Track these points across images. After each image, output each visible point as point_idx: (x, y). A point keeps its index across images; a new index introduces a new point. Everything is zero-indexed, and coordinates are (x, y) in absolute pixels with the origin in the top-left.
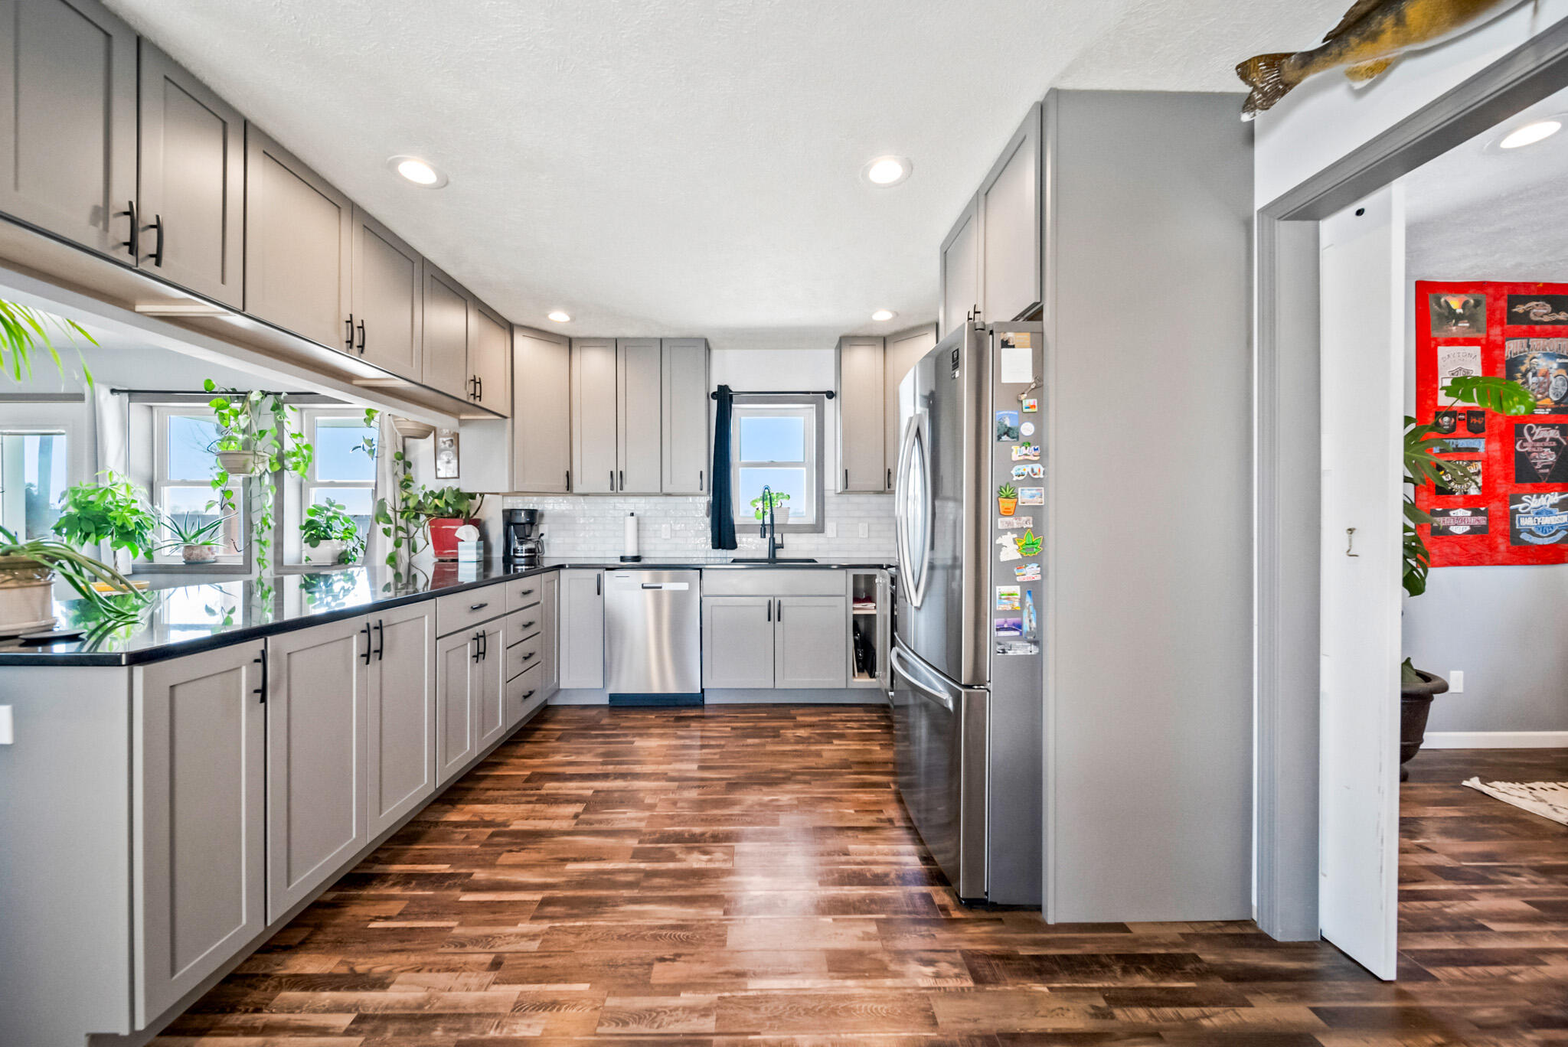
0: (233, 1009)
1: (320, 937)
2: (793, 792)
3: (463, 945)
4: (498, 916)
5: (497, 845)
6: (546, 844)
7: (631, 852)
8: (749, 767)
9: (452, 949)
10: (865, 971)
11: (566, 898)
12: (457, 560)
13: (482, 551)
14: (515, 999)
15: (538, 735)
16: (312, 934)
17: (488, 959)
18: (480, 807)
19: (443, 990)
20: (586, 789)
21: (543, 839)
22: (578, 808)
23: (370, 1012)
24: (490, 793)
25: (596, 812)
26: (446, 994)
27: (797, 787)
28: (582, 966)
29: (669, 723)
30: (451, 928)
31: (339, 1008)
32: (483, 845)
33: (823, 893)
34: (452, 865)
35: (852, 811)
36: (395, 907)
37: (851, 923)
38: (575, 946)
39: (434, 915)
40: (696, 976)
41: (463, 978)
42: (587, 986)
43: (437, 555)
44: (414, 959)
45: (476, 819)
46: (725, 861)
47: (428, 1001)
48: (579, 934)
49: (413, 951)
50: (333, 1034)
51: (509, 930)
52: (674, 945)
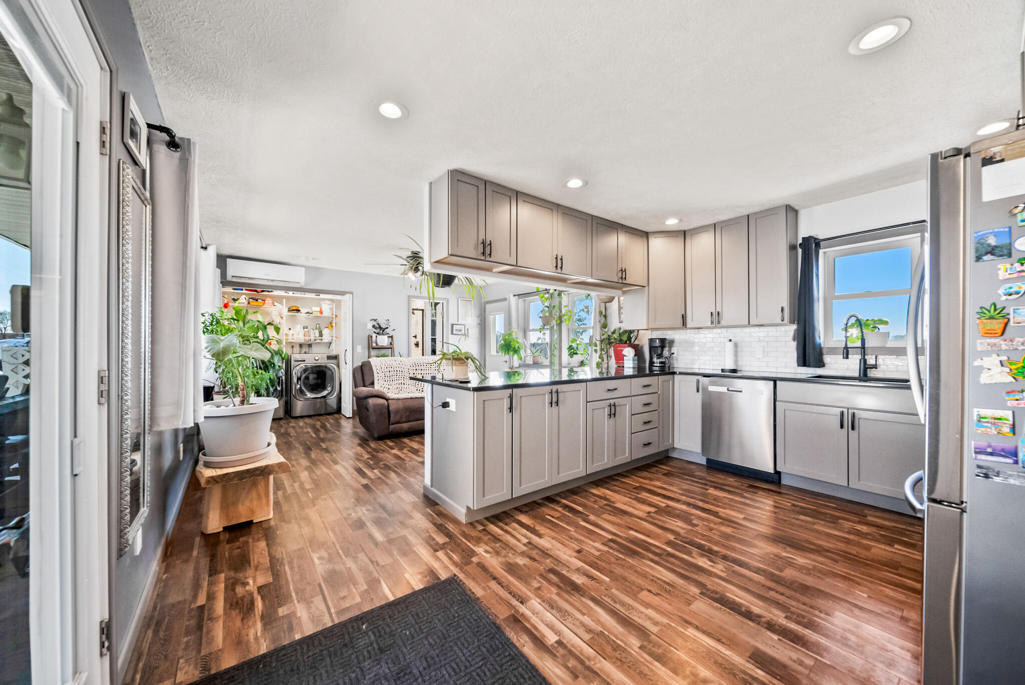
0: (501, 521)
1: (530, 512)
2: (814, 560)
3: (571, 539)
4: (590, 536)
5: (605, 509)
6: (627, 519)
7: (667, 541)
8: (786, 532)
9: (567, 538)
10: (779, 675)
11: (622, 543)
12: (623, 367)
13: (636, 362)
14: (578, 567)
15: (654, 469)
16: (529, 511)
17: (577, 548)
18: (607, 492)
19: (557, 549)
20: (663, 502)
21: (627, 516)
22: (652, 510)
23: (533, 542)
24: (615, 487)
25: (661, 515)
26: (557, 551)
27: (821, 559)
28: (611, 571)
29: (743, 487)
30: (571, 531)
31: (525, 536)
32: (600, 507)
33: (784, 623)
34: (584, 509)
35: (866, 596)
36: (557, 515)
37: (794, 650)
38: (613, 563)
39: (568, 524)
40: (662, 608)
41: (566, 549)
42: (609, 580)
43: (617, 363)
44: (554, 534)
45: (603, 495)
46: (722, 571)
47: (551, 550)
48: (618, 560)
49: (555, 531)
50: (520, 543)
51: (591, 543)
52: (660, 590)
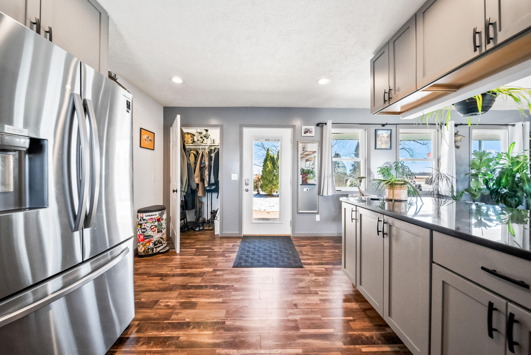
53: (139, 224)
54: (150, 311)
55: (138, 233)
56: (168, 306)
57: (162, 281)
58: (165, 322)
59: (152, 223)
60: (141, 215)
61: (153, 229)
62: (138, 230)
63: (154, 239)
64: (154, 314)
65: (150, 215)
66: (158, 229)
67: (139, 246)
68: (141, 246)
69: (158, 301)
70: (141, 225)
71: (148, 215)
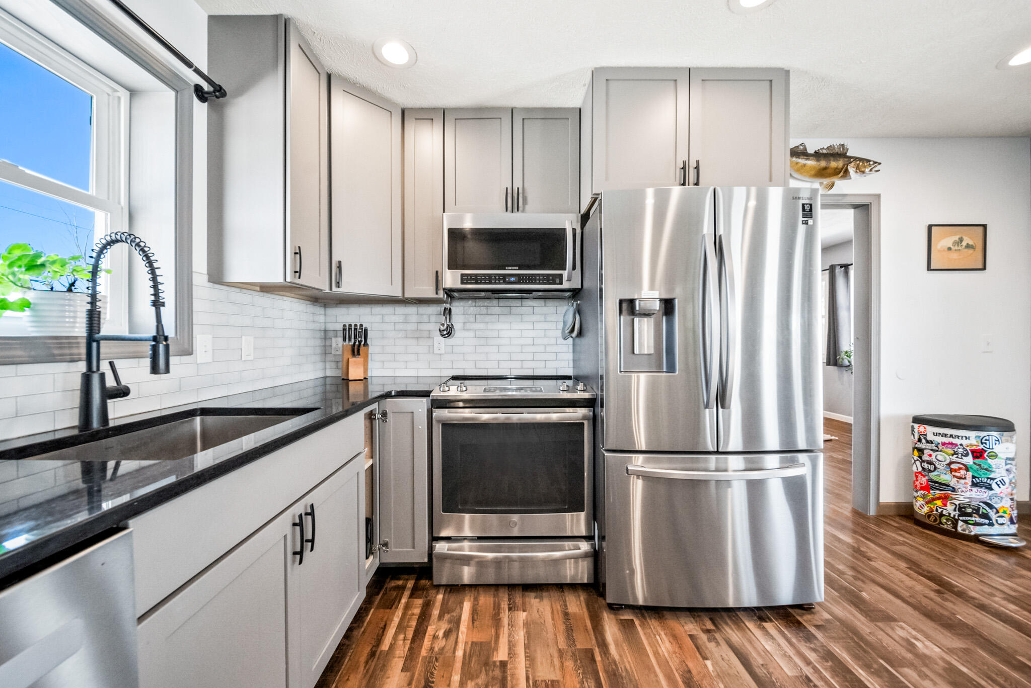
53: (916, 448)
54: (863, 621)
55: (915, 469)
56: (913, 645)
57: (938, 596)
58: (881, 661)
59: (953, 455)
60: (922, 429)
61: (955, 470)
62: (913, 461)
63: (961, 498)
64: (869, 631)
65: (945, 435)
66: (974, 477)
67: (915, 497)
68: (921, 502)
69: (895, 620)
70: (921, 451)
71: (941, 432)
